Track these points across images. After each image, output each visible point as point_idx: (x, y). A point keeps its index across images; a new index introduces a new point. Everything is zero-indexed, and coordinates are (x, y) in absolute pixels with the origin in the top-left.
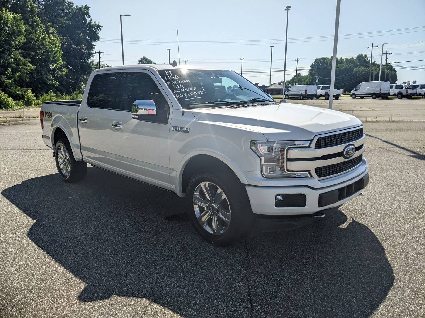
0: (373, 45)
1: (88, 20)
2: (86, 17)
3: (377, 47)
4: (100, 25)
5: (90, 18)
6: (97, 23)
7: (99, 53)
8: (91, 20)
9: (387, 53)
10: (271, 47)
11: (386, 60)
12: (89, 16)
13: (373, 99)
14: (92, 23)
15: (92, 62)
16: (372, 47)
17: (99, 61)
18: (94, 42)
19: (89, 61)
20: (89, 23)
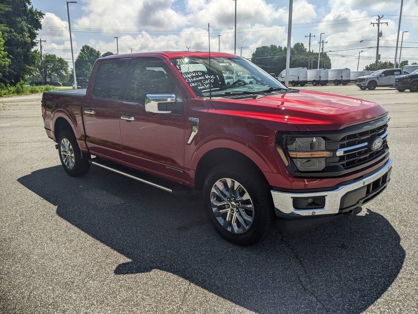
0: (310, 34)
1: (29, 7)
2: (27, 4)
3: (314, 36)
4: (42, 12)
5: (31, 5)
6: (39, 10)
7: (41, 41)
8: (32, 7)
9: (323, 42)
10: (218, 36)
11: (322, 49)
12: (29, 3)
13: (313, 86)
14: (34, 10)
15: (36, 51)
16: (310, 36)
17: (41, 50)
18: (36, 30)
19: (33, 50)
20: (31, 10)
